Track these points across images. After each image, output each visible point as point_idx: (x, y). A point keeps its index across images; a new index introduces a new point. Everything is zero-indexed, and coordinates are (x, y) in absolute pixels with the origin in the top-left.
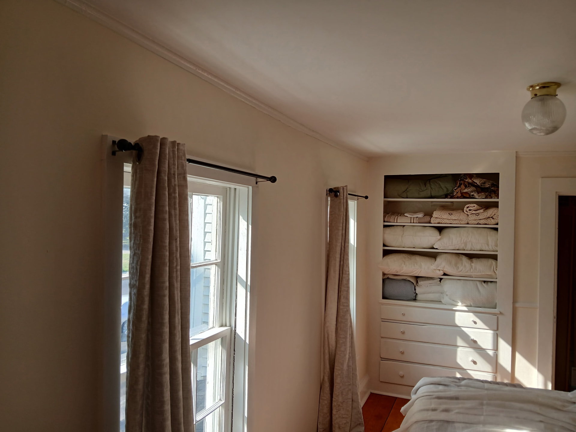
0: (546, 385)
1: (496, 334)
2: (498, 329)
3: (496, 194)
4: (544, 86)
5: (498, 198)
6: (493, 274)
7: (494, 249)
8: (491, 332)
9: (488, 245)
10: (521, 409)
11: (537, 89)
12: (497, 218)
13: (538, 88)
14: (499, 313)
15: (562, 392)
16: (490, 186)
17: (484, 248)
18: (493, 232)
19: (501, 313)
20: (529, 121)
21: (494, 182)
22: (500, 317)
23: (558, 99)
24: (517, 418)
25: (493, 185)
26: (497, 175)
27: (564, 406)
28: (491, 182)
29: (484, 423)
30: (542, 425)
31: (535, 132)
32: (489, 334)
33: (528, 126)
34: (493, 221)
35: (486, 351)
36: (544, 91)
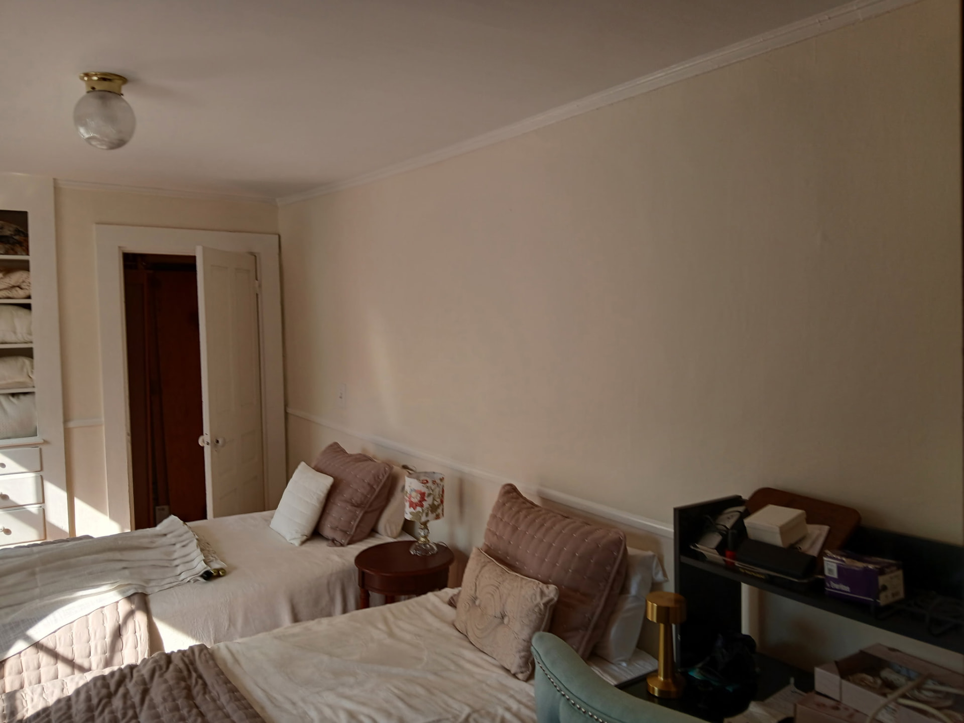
0: (123, 528)
1: (40, 477)
2: (42, 469)
3: (24, 248)
4: (105, 78)
5: (28, 254)
6: (27, 380)
7: (26, 339)
8: (31, 475)
9: (15, 333)
10: (95, 562)
11: (95, 80)
12: (27, 287)
13: (95, 78)
14: (42, 441)
15: (148, 529)
16: (12, 233)
17: (8, 339)
18: (23, 312)
19: (46, 442)
20: (85, 125)
21: (18, 227)
22: (45, 448)
23: (124, 101)
24: (90, 574)
25: (18, 232)
26: (24, 215)
27: (152, 542)
28: (15, 226)
29: (41, 596)
30: (127, 572)
31: (94, 143)
32: (30, 478)
33: (84, 133)
34: (21, 293)
35: (25, 508)
36: (105, 85)
